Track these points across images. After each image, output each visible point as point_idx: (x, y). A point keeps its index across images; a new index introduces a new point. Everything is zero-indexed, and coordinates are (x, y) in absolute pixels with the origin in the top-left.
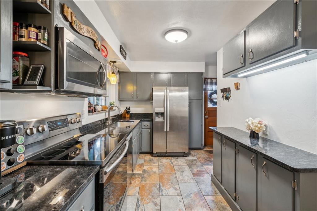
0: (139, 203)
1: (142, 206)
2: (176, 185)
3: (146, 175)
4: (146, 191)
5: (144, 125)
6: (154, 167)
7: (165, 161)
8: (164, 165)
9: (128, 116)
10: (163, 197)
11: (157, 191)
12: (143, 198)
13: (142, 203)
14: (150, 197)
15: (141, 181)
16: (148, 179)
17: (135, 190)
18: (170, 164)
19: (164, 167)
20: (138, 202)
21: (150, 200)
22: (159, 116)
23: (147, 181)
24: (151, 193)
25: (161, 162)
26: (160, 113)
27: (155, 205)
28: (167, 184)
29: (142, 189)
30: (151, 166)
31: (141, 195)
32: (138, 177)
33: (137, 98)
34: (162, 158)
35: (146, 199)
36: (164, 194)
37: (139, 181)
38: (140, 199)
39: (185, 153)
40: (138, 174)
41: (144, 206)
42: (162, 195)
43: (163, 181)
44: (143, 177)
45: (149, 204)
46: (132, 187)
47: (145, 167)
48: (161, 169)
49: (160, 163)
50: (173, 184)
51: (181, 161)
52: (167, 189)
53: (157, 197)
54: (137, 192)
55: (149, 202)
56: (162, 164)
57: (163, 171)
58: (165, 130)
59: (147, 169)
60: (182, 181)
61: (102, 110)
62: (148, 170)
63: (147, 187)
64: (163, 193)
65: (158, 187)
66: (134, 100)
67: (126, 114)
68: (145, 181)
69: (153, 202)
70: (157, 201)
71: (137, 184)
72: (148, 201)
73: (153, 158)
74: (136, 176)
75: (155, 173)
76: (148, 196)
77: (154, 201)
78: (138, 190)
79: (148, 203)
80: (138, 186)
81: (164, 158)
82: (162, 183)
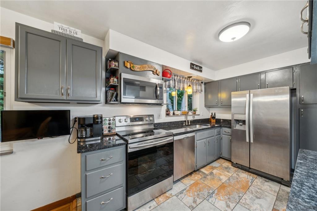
0: (184, 192)
1: (184, 195)
2: (232, 203)
3: (209, 177)
4: (197, 188)
5: (225, 132)
6: (224, 175)
7: (244, 176)
8: (239, 179)
9: (213, 121)
10: (207, 202)
11: (206, 194)
12: (189, 191)
13: (186, 193)
14: (196, 194)
15: (201, 179)
16: (208, 181)
17: (190, 182)
18: (248, 181)
19: (236, 180)
20: (183, 190)
21: (193, 196)
22: (240, 124)
23: (206, 182)
24: (199, 192)
25: (238, 175)
26: (240, 120)
27: (194, 202)
28: (222, 196)
29: (196, 184)
30: (222, 173)
31: (190, 188)
32: (201, 175)
33: (222, 105)
34: (244, 171)
35: (191, 193)
36: (210, 201)
37: (199, 178)
38: (187, 189)
39: (282, 179)
40: (203, 172)
41: (185, 195)
42: (208, 200)
43: (222, 191)
44: (205, 177)
45: (190, 198)
46: (189, 178)
47: (215, 171)
48: (231, 181)
49: (235, 175)
50: (230, 200)
51: (270, 186)
52: (218, 199)
53: (201, 198)
54: (189, 183)
55: (191, 197)
56: (238, 176)
57: (231, 183)
58: (248, 140)
59: (216, 173)
60: (245, 205)
61: (182, 115)
62: (216, 175)
63: (201, 186)
64: (210, 199)
65: (211, 191)
66: (218, 106)
67: (212, 119)
68: (204, 181)
69: (194, 198)
70: (198, 201)
71: (195, 179)
72: (191, 195)
73: (232, 167)
74: (200, 173)
75: (220, 180)
76: (195, 192)
77: (196, 199)
78: (192, 183)
79: (189, 196)
80: (194, 180)
81: (247, 172)
82: (219, 191)
